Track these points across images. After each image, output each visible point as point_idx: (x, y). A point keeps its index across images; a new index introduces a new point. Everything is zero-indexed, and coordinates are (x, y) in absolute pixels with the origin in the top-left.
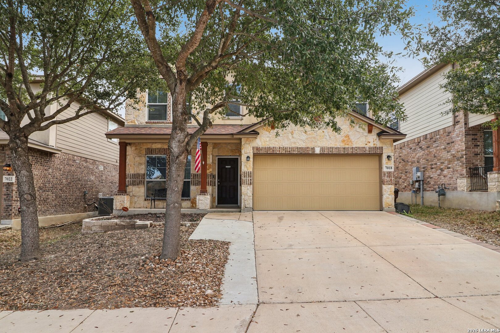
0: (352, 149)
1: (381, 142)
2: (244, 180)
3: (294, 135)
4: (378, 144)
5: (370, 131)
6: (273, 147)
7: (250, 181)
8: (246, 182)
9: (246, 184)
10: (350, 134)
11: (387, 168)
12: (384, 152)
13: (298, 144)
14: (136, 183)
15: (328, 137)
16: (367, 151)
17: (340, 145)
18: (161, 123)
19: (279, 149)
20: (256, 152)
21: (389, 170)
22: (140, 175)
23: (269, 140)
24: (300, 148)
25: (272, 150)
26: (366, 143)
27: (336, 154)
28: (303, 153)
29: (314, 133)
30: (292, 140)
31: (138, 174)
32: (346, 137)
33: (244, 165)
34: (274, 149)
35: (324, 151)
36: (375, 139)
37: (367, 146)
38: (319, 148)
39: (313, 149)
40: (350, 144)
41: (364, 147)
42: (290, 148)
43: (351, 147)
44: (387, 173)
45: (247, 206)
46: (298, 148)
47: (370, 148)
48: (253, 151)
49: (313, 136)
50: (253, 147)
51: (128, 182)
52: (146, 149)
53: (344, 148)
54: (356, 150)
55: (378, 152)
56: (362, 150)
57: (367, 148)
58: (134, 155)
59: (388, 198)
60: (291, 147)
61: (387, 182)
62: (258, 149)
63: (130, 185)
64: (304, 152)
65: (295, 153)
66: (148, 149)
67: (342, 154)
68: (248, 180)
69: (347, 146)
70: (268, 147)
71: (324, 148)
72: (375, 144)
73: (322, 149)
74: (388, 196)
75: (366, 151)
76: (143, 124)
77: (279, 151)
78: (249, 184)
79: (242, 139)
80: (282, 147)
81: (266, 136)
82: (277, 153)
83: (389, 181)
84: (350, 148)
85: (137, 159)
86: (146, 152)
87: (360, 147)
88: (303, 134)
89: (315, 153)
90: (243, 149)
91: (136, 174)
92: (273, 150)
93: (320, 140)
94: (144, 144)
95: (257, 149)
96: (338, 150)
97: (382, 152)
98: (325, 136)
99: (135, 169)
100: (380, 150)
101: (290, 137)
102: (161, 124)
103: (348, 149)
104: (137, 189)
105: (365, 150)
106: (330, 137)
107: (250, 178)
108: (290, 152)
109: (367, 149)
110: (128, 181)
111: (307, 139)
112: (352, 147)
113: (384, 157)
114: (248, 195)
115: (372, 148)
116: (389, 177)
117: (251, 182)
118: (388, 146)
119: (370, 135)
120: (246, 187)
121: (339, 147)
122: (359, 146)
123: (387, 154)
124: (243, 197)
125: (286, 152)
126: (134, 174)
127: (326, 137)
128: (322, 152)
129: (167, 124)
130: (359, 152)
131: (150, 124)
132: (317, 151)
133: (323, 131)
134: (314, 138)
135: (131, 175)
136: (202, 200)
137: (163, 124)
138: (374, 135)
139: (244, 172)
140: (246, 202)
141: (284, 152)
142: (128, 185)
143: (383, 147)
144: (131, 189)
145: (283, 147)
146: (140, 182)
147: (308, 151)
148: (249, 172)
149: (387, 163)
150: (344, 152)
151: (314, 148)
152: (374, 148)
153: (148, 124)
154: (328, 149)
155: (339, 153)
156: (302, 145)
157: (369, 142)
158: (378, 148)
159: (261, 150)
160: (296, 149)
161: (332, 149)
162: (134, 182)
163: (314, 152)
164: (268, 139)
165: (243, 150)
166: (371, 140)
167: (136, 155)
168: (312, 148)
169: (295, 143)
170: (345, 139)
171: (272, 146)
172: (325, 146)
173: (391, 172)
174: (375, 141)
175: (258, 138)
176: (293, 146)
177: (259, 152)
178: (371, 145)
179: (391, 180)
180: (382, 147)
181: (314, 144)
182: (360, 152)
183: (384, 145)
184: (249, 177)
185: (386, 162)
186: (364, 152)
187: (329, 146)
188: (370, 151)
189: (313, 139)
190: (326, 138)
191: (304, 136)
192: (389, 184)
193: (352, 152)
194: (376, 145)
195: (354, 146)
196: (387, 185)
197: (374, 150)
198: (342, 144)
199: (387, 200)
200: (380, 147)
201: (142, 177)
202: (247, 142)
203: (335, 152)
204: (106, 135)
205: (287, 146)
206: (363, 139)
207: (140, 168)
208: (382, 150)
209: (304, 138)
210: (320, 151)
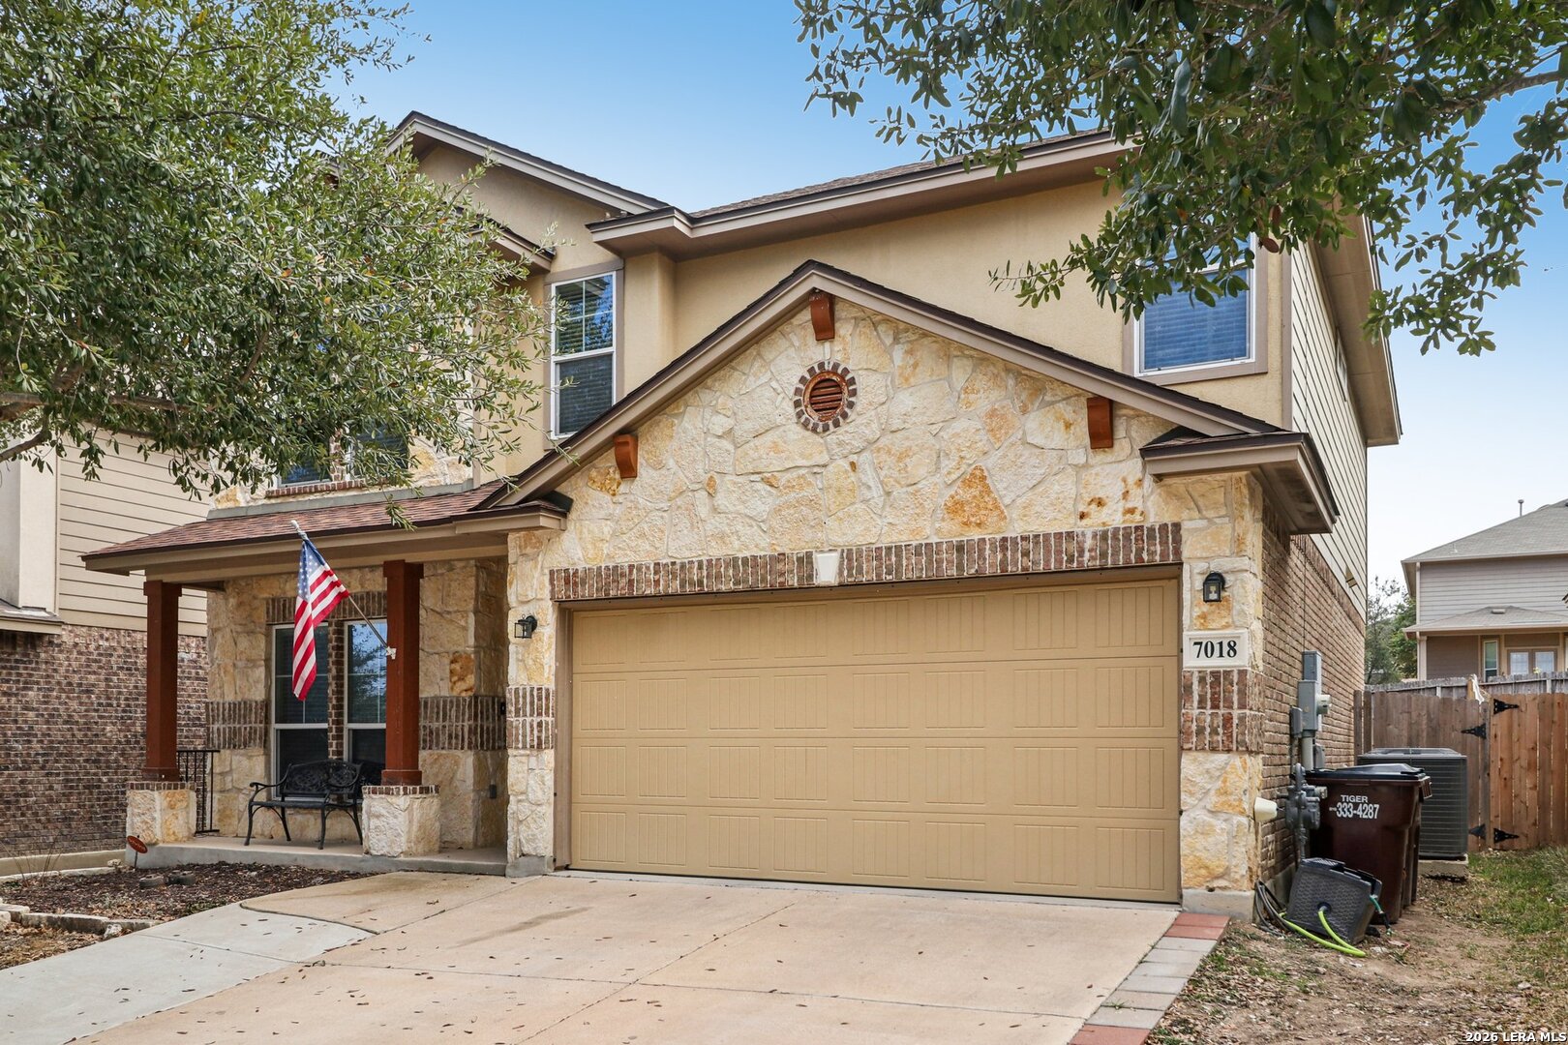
0: (1004, 549)
1: (1172, 495)
2: (517, 728)
3: (721, 500)
4: (1155, 508)
5: (1101, 437)
6: (631, 567)
7: (535, 732)
8: (524, 736)
9: (524, 747)
10: (989, 463)
11: (1207, 648)
12: (1186, 553)
13: (736, 544)
14: (240, 740)
15: (876, 494)
16: (1087, 555)
17: (938, 531)
18: (311, 493)
19: (656, 573)
20: (562, 596)
21: (1216, 663)
22: (251, 705)
23: (614, 535)
24: (745, 561)
25: (623, 582)
26: (1082, 508)
27: (919, 581)
28: (761, 586)
29: (810, 478)
30: (714, 524)
31: (245, 703)
32: (967, 483)
33: (518, 660)
34: (634, 576)
35: (860, 571)
36: (1131, 480)
37: (1088, 528)
38: (835, 555)
39: (806, 561)
40: (992, 519)
41: (1070, 535)
42: (700, 567)
43: (998, 537)
44: (1202, 680)
45: (525, 850)
46: (735, 559)
47: (1104, 536)
48: (552, 591)
49: (808, 492)
50: (552, 573)
51: (219, 736)
52: (268, 603)
53: (960, 548)
54: (1026, 554)
55: (1152, 553)
56: (1059, 552)
57: (1089, 535)
58: (233, 627)
59: (1205, 831)
60: (704, 558)
61: (1200, 731)
62: (570, 578)
63: (224, 747)
64: (764, 579)
65: (723, 588)
66: (273, 600)
67: (951, 579)
68: (532, 726)
69: (975, 535)
70: (611, 565)
71: (859, 552)
72: (1132, 511)
73: (849, 557)
74: (1208, 818)
75: (1081, 552)
76: (260, 503)
77: (657, 582)
78: (532, 747)
79: (511, 537)
80: (668, 561)
81: (602, 514)
82: (648, 592)
83: (1214, 732)
84: (993, 543)
85: (244, 643)
86: (268, 613)
87: (1047, 536)
88: (760, 486)
89: (817, 582)
90: (511, 583)
91: (240, 703)
92: (631, 582)
93: (840, 514)
94: (263, 583)
95: (567, 582)
96: (930, 561)
97: (1177, 552)
98: (865, 491)
99: (238, 683)
100: (1164, 543)
101: (703, 511)
102: (312, 497)
103: (981, 551)
104: (245, 762)
105: (1073, 547)
106: (888, 494)
107: (536, 720)
108: (700, 583)
109: (1088, 543)
110: (218, 729)
111: (778, 511)
112: (1004, 539)
113: (1192, 581)
114: (531, 796)
115: (1115, 537)
116: (1215, 706)
117: (539, 738)
118: (1210, 514)
119: (1101, 457)
120: (524, 759)
121: (934, 540)
122: (1041, 530)
123: (1202, 566)
124: (512, 807)
125: (682, 586)
126: (235, 704)
127: (868, 494)
128: (850, 575)
129: (331, 495)
130: (1040, 562)
131: (279, 501)
132: (827, 571)
133: (853, 464)
134: (812, 503)
135: (227, 706)
136: (378, 817)
137: (318, 496)
138: (1130, 456)
139: (517, 690)
140: (523, 828)
141: (675, 587)
142: (219, 745)
143: (1186, 525)
144: (228, 763)
145: (673, 563)
146: (250, 733)
147: (782, 574)
148: (532, 689)
149: (1204, 616)
150: (960, 567)
151: (809, 555)
152: (1127, 537)
153: (273, 501)
154: (879, 558)
155: (933, 574)
156: (752, 543)
157: (1100, 503)
158: (1151, 530)
159: (583, 583)
160: (726, 568)
161: (899, 556)
162: (235, 735)
163: (810, 577)
164: (607, 529)
165: (514, 586)
166: (1112, 491)
167: (239, 629)
168: (800, 560)
169: (722, 537)
170: (966, 495)
171: (624, 560)
172: (861, 541)
173: (1227, 673)
174: (1134, 491)
175: (571, 526)
176: (716, 551)
177: (575, 593)
178: (1113, 517)
179: (1228, 720)
180: (1177, 526)
181: (808, 534)
182: (1047, 562)
183: (1185, 514)
184: (531, 715)
185: (1197, 612)
186: (1071, 560)
187: (884, 542)
188: (1103, 555)
189: (805, 510)
190: (865, 501)
191: (762, 497)
192: (1214, 750)
193: (1004, 562)
194: (1137, 517)
195: (1015, 530)
196: (1200, 756)
197: (1127, 548)
198: (946, 526)
199: (1201, 842)
200: (1164, 527)
201: (256, 713)
202: (529, 550)
203: (912, 569)
204: (84, 558)
205: (687, 554)
206: (1064, 487)
207: (251, 680)
208: (1178, 541)
209: (763, 507)
210: (841, 573)
